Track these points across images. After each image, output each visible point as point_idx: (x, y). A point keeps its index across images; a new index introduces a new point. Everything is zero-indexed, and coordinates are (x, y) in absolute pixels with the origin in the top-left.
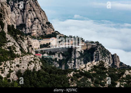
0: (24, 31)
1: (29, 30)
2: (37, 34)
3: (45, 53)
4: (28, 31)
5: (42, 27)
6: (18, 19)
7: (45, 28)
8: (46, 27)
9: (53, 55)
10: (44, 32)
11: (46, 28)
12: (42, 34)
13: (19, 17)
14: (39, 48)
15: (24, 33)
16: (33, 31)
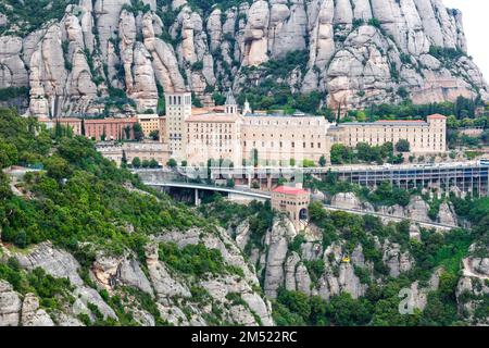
0: (293, 82)
1: (319, 79)
2: (358, 100)
3: (344, 188)
4: (310, 84)
5: (398, 67)
6: (283, 30)
7: (408, 73)
8: (420, 68)
9: (396, 206)
10: (402, 92)
11: (418, 71)
12: (387, 101)
13: (288, 19)
14: (322, 162)
15: (293, 90)
16: (331, 83)
